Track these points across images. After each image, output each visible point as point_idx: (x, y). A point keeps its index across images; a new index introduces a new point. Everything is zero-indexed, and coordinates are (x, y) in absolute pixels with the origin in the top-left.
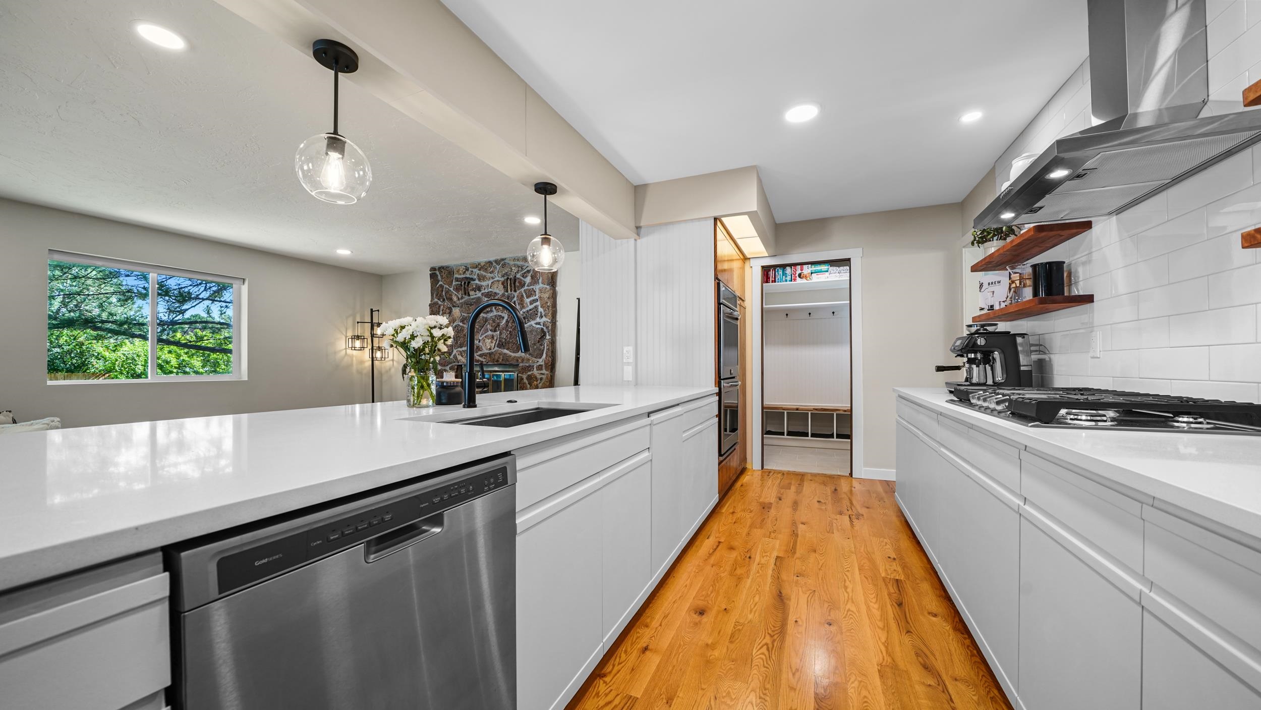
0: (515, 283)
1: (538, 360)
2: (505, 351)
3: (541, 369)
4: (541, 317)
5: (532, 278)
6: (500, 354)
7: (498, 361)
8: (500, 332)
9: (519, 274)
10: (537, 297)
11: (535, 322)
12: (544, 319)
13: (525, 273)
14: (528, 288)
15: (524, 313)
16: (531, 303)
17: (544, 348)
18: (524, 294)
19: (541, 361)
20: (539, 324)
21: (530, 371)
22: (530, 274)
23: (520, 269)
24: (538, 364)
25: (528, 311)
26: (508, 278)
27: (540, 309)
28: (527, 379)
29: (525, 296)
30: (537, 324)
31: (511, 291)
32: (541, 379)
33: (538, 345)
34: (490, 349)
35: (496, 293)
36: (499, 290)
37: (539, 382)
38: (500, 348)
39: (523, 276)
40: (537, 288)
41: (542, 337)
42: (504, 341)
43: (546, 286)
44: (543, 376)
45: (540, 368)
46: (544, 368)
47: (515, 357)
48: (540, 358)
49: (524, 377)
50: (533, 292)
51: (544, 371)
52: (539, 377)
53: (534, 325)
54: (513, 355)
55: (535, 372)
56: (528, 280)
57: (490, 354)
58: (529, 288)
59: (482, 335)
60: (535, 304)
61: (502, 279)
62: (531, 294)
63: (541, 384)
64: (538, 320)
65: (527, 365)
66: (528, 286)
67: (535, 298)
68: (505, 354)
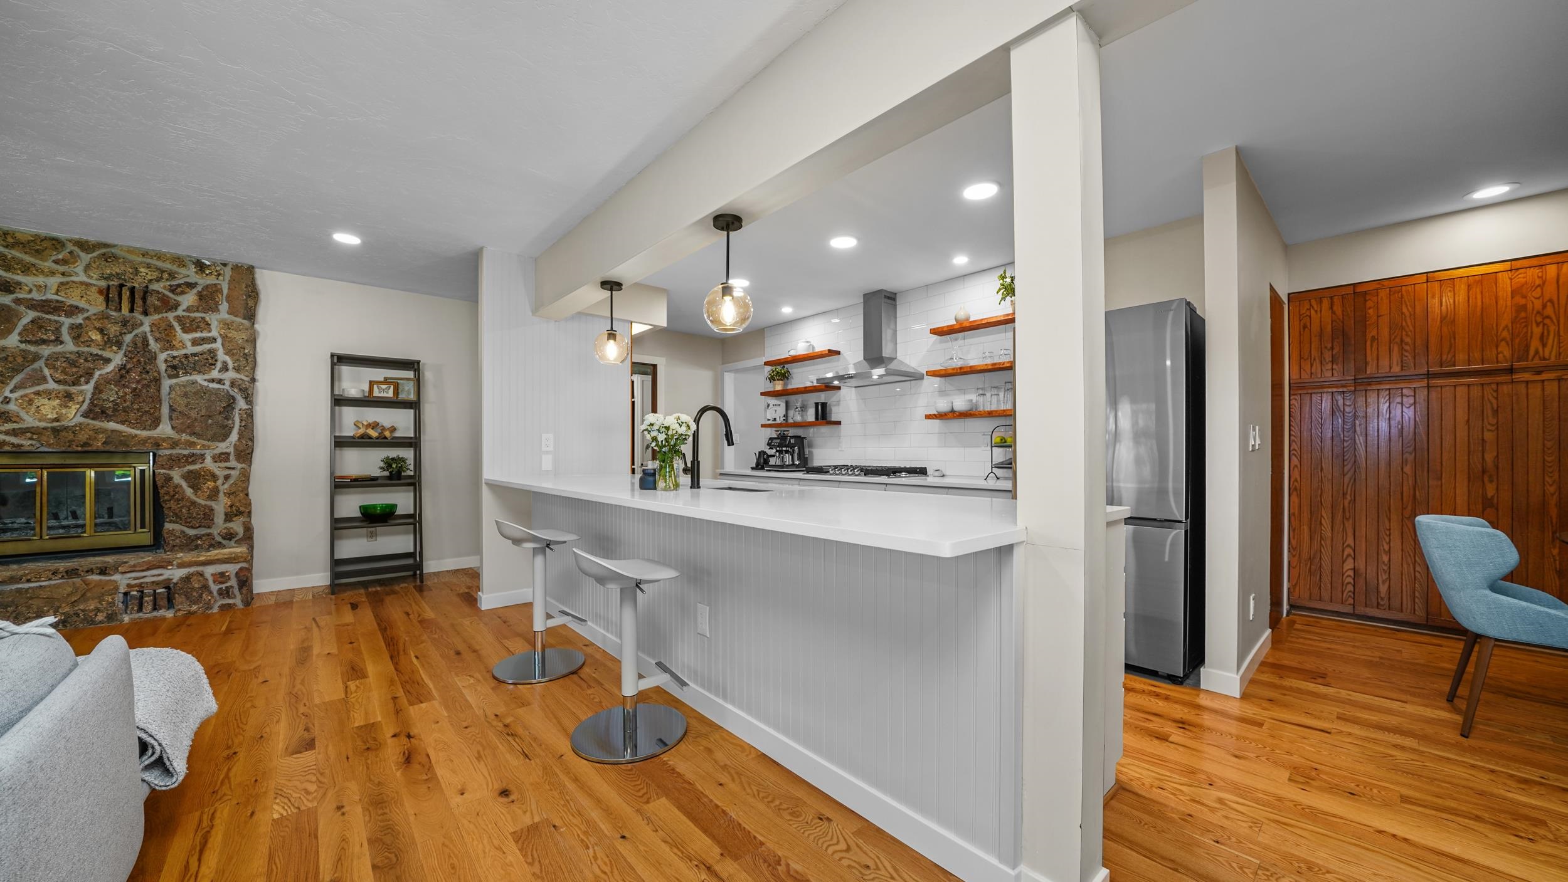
0: (144, 299)
1: (218, 444)
2: (112, 425)
3: (227, 460)
4: (225, 368)
5: (200, 299)
6: (97, 431)
7: (85, 444)
8: (96, 388)
9: (162, 284)
10: (214, 333)
11: (206, 377)
12: (231, 374)
13: (179, 286)
14: (185, 314)
15: (174, 357)
16: (195, 342)
17: (234, 424)
18: (176, 325)
19: (223, 447)
20: (220, 381)
21: (193, 463)
22: (195, 291)
23: (165, 276)
24: (217, 451)
25: (186, 356)
26: (121, 286)
27: (222, 356)
28: (184, 477)
29: (178, 328)
30: (213, 381)
31: (132, 310)
32: (227, 477)
33: (220, 418)
34: (57, 420)
35: (77, 308)
36: (95, 305)
37: (219, 482)
38: (93, 419)
39: (173, 291)
40: (213, 319)
41: (229, 405)
42: (110, 405)
43: (238, 320)
44: (232, 472)
45: (223, 457)
46: (232, 457)
47: (149, 438)
48: (224, 440)
49: (176, 476)
50: (202, 325)
51: (233, 463)
52: (221, 473)
53: (206, 384)
54: (144, 434)
55: (209, 463)
56: (188, 299)
57: (55, 431)
58: (193, 315)
59: (15, 387)
60: (207, 347)
61: (103, 284)
62: (198, 327)
63: (226, 486)
64: (215, 374)
65: (186, 452)
66: (188, 310)
67: (209, 335)
68: (113, 431)
